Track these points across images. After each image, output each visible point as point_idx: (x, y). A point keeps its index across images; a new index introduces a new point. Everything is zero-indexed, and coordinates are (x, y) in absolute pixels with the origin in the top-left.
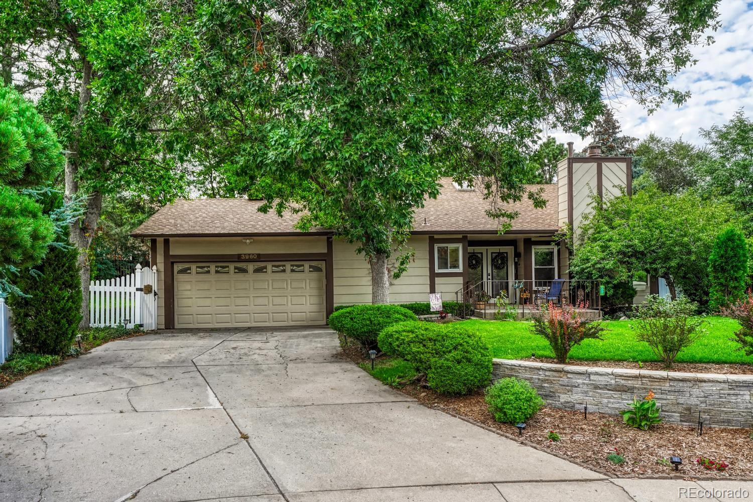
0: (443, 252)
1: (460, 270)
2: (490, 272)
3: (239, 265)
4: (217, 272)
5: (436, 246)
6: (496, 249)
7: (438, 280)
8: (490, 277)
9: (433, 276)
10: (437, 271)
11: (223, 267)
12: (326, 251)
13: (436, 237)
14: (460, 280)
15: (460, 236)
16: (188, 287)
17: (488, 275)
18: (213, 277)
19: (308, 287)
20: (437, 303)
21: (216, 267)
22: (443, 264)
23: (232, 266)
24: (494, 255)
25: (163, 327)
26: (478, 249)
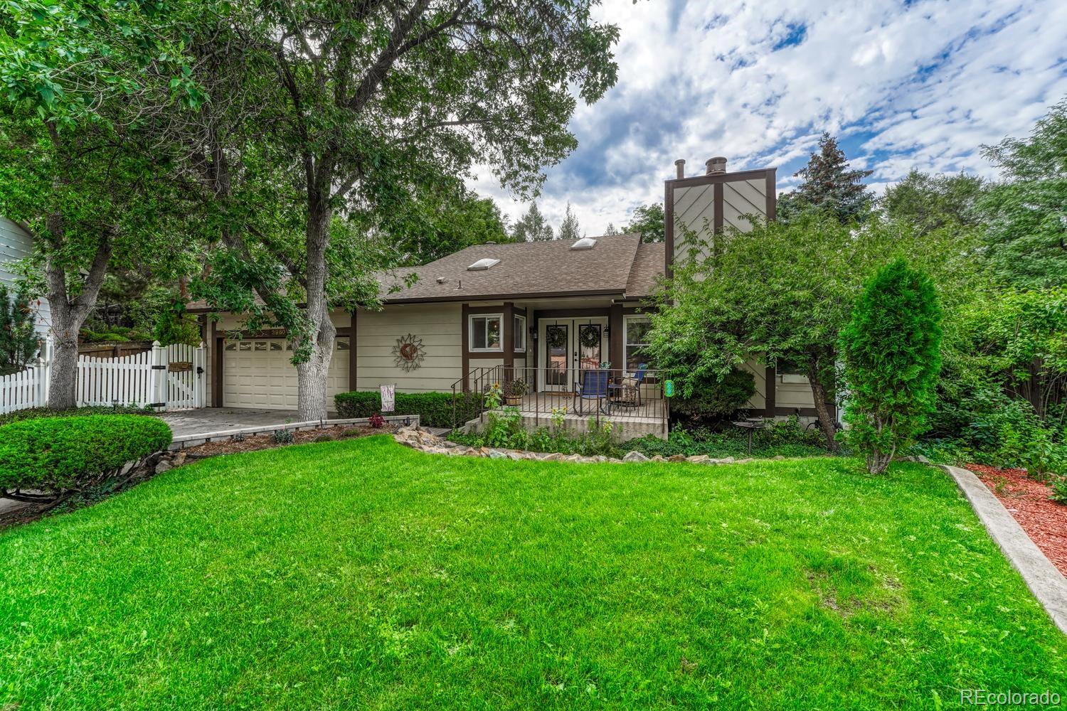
0: (479, 325)
1: (501, 349)
2: (577, 350)
3: (275, 341)
4: (257, 349)
5: (471, 318)
6: (585, 320)
7: (473, 363)
8: (577, 357)
9: (467, 356)
10: (471, 349)
11: (262, 344)
12: (349, 325)
13: (472, 304)
14: (501, 362)
15: (501, 303)
16: (234, 365)
17: (575, 354)
18: (253, 353)
19: (336, 368)
20: (390, 399)
21: (256, 343)
22: (479, 342)
23: (269, 342)
24: (583, 328)
25: (210, 405)
26: (561, 321)
